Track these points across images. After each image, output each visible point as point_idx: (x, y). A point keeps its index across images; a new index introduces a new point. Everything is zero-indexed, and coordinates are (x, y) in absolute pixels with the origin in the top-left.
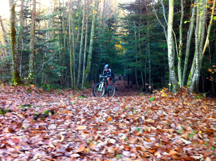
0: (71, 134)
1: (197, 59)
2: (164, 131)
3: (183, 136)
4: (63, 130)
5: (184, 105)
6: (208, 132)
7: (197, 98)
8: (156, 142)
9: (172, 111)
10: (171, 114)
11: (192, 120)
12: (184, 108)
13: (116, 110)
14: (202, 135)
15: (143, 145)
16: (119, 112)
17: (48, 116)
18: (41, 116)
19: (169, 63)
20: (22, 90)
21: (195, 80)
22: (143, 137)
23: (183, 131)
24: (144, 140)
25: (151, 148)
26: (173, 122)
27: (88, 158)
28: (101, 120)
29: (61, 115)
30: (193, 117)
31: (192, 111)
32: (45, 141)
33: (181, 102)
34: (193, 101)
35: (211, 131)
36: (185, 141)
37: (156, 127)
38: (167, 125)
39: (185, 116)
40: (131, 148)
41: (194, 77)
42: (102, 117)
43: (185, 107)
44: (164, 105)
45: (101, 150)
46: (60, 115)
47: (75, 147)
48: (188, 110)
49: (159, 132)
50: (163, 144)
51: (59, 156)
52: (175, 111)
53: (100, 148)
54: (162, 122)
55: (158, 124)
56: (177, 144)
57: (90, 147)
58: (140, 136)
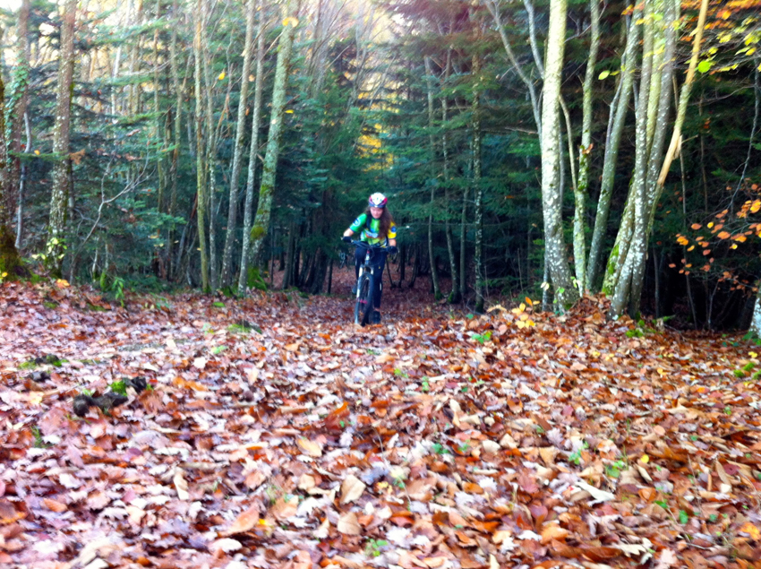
1: (638, 201)
2: (523, 456)
3: (586, 472)
5: (589, 358)
6: (668, 459)
7: (637, 334)
8: (500, 495)
9: (553, 383)
10: (550, 394)
11: (617, 417)
12: (589, 370)
13: (363, 377)
14: (650, 470)
15: (455, 507)
16: (373, 386)
18: (99, 400)
19: (546, 214)
20: (25, 298)
21: (632, 274)
22: (457, 476)
23: (588, 457)
24: (459, 486)
25: (482, 516)
26: (553, 420)
27: (271, 554)
28: (310, 414)
29: (170, 394)
30: (621, 405)
31: (617, 381)
35: (678, 457)
36: (594, 491)
37: (498, 442)
38: (535, 432)
39: (593, 400)
40: (417, 516)
41: (628, 263)
42: (315, 403)
43: (596, 366)
44: (524, 358)
45: (313, 525)
47: (225, 515)
49: (511, 458)
50: (520, 502)
51: (170, 548)
52: (562, 382)
53: (312, 517)
54: (520, 421)
55: (506, 428)
56: (566, 503)
57: (275, 513)
58: (445, 472)
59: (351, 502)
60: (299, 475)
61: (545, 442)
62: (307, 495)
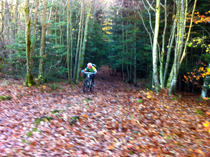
1: (175, 69)
7: (174, 99)
13: (118, 114)
14: (175, 137)
16: (121, 116)
17: (77, 121)
19: (154, 70)
20: (37, 91)
21: (173, 85)
30: (170, 121)
33: (162, 104)
34: (170, 102)
35: (181, 134)
41: (172, 82)
43: (165, 109)
48: (167, 113)
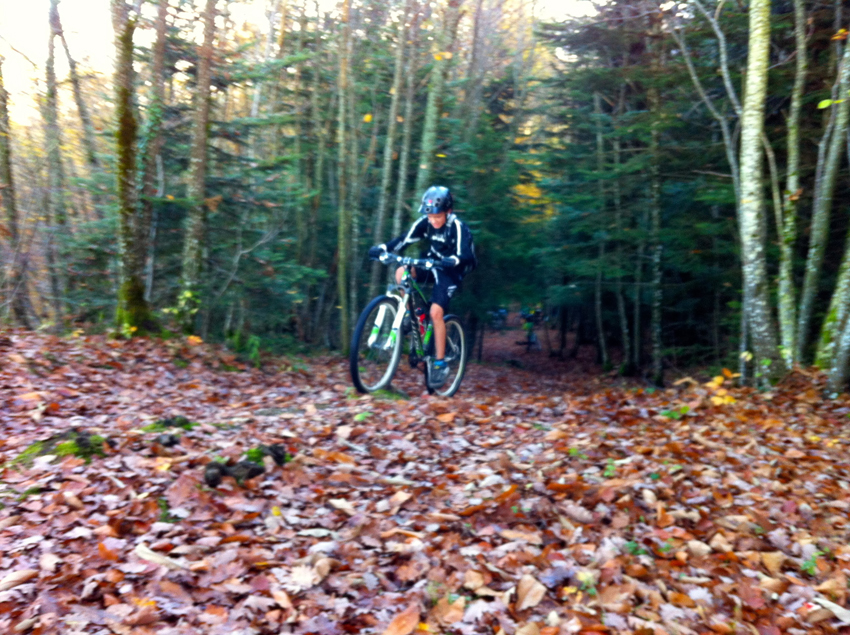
0: (358, 554)
2: (741, 561)
3: (826, 585)
4: (323, 532)
5: (807, 443)
8: (717, 610)
9: (766, 472)
10: (765, 485)
12: (808, 458)
13: (532, 456)
15: (661, 622)
16: (545, 467)
17: (261, 470)
18: (232, 469)
19: (747, 269)
20: (154, 355)
22: (660, 583)
23: (827, 567)
26: (772, 519)
28: (472, 496)
29: (311, 466)
31: (845, 471)
32: (253, 581)
33: (795, 431)
34: (844, 427)
36: (837, 610)
37: (707, 542)
38: (753, 532)
39: (819, 495)
40: (614, 632)
42: (477, 485)
43: (816, 453)
44: (727, 442)
46: (309, 470)
47: (379, 615)
48: (830, 468)
49: (724, 564)
50: (745, 620)
52: (778, 471)
53: (483, 625)
54: (731, 517)
55: (716, 526)
56: (803, 624)
57: (437, 616)
58: (645, 577)
59: (530, 608)
60: (465, 571)
61: (767, 545)
62: (474, 597)
